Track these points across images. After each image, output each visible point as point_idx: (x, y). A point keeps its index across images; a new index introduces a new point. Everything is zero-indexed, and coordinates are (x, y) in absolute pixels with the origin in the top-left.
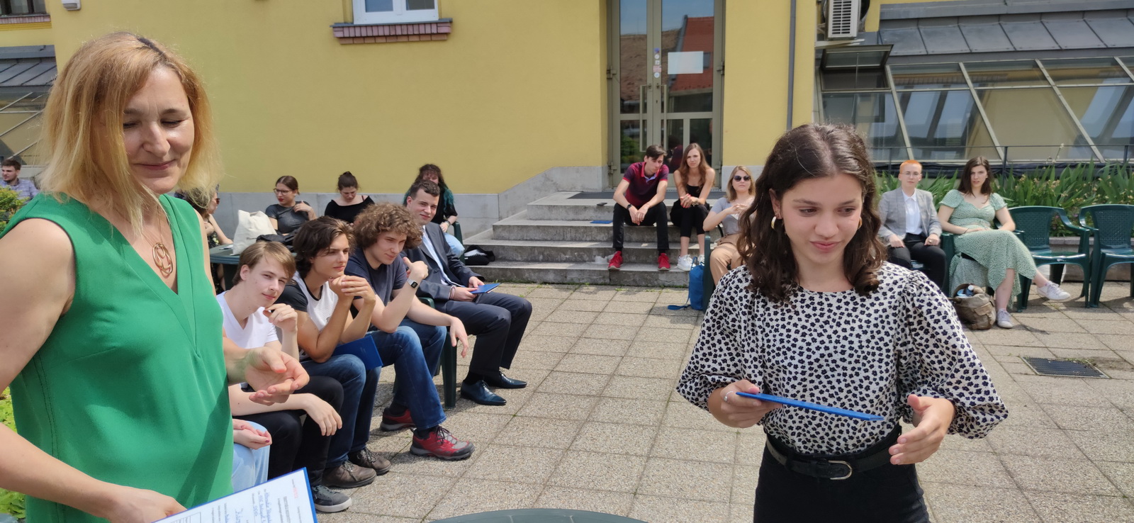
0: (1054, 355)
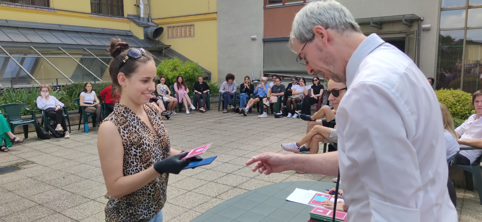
0: (0, 166)
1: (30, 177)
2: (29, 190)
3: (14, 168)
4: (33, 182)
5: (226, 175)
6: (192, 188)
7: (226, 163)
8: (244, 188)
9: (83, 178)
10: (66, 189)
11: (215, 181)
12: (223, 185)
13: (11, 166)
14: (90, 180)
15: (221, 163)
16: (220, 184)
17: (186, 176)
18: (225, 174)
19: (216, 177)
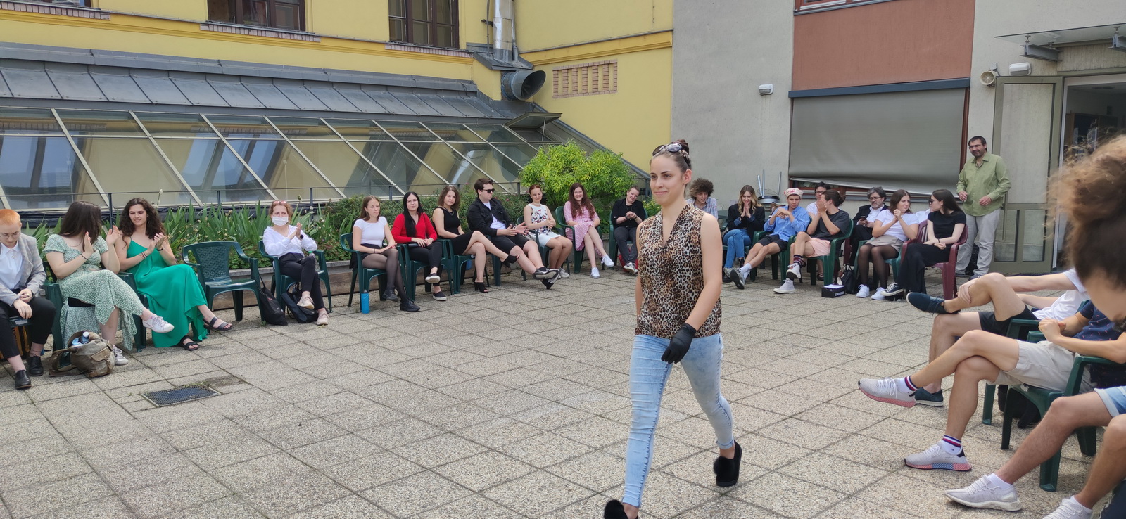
0: (173, 385)
1: (227, 418)
2: (218, 453)
3: (199, 391)
4: (233, 431)
5: (697, 454)
6: (604, 485)
7: (695, 418)
8: (748, 500)
9: (342, 429)
10: (300, 456)
11: (667, 470)
12: (689, 485)
13: (195, 386)
14: (357, 436)
15: (681, 416)
16: (680, 479)
17: (590, 447)
18: (692, 451)
19: (669, 459)
